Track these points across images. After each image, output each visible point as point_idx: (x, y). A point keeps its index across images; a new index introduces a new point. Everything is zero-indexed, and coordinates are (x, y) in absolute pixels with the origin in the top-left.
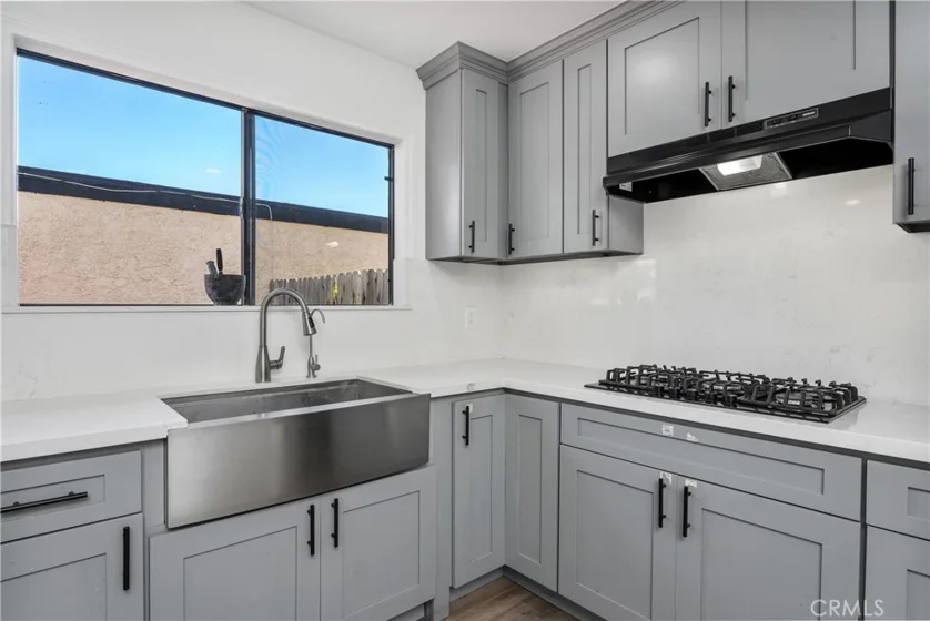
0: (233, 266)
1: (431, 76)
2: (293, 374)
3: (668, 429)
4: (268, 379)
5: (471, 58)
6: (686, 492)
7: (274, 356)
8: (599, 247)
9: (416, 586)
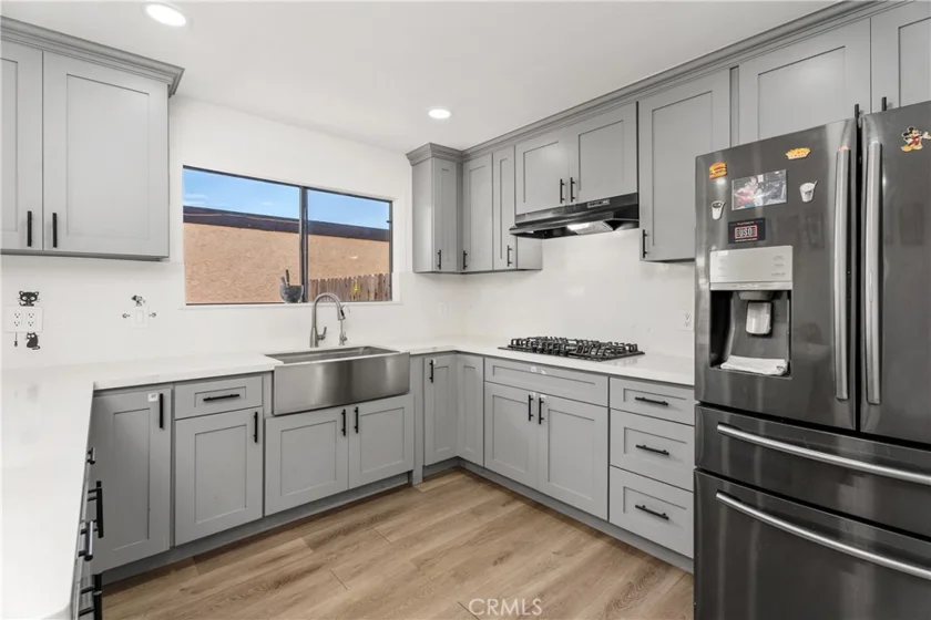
1: (414, 158)
2: (332, 342)
3: (534, 369)
4: (317, 345)
5: (440, 152)
6: (541, 402)
7: (320, 333)
8: (512, 266)
9: (399, 462)
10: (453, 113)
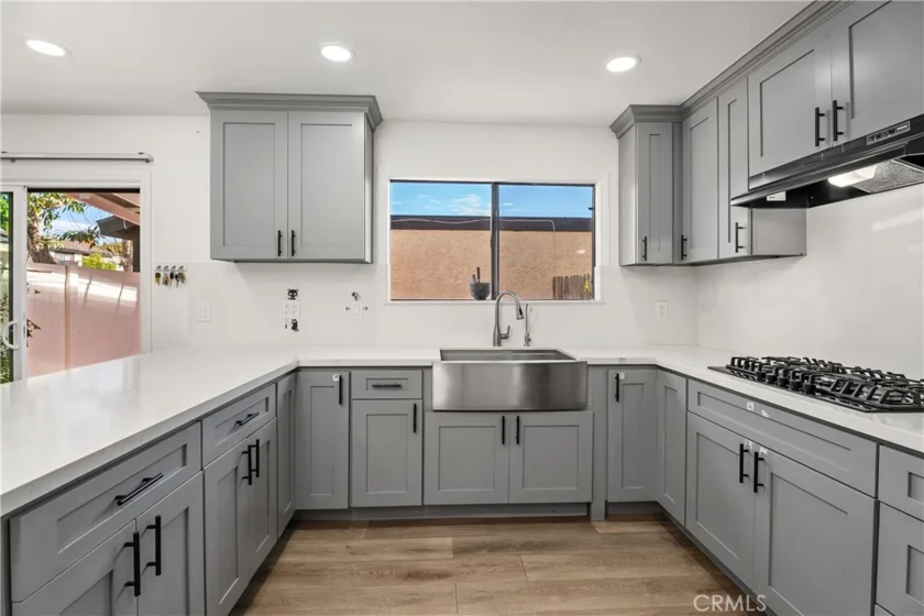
0: (486, 278)
1: (619, 129)
2: (516, 342)
3: (751, 405)
4: (499, 344)
5: (642, 113)
6: (757, 458)
7: (504, 331)
8: (743, 253)
9: (575, 488)
10: (640, 59)
